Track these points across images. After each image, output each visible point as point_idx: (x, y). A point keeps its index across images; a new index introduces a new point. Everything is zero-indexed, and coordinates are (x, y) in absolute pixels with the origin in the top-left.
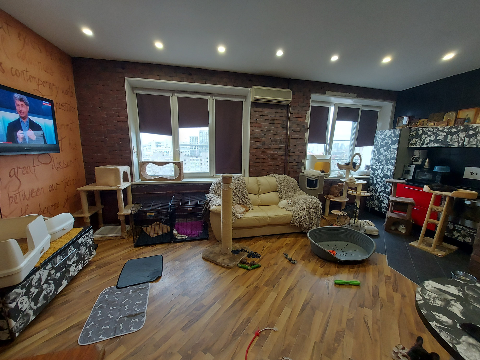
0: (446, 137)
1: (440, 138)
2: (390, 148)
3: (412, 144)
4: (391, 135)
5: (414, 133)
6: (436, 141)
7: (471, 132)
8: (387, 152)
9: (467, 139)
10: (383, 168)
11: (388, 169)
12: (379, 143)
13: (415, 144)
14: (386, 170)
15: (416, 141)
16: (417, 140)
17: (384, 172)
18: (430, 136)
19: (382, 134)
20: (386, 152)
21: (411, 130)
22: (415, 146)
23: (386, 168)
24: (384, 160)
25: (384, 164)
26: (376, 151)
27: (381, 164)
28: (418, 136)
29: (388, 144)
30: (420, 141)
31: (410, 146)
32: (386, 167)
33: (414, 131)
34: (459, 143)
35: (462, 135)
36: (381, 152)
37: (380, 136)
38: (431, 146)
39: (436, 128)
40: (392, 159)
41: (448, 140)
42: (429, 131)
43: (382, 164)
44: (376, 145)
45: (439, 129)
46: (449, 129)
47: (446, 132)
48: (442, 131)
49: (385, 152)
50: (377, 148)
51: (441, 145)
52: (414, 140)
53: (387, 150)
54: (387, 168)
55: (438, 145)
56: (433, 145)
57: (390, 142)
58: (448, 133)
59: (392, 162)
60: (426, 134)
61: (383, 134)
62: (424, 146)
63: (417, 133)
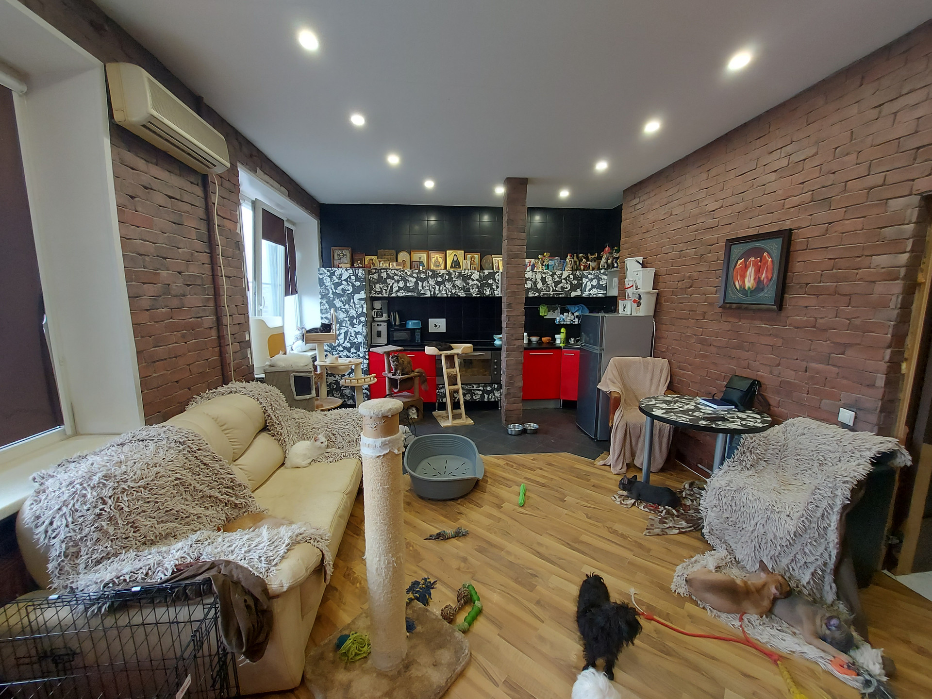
0: (416, 283)
1: (411, 285)
2: (353, 299)
3: (376, 292)
4: (349, 277)
5: (376, 276)
6: (406, 288)
7: (439, 279)
8: (349, 305)
9: (437, 287)
10: (346, 333)
11: (357, 333)
12: (330, 289)
13: (381, 292)
14: (353, 335)
15: (380, 288)
16: (381, 286)
17: (350, 339)
18: (398, 281)
19: (333, 274)
20: (347, 306)
21: (371, 272)
22: (380, 295)
23: (352, 332)
24: (345, 319)
25: (348, 325)
26: (327, 305)
27: (341, 325)
28: (381, 280)
29: (348, 292)
30: (386, 288)
31: (373, 296)
32: (352, 330)
33: (375, 273)
34: (431, 292)
35: (432, 282)
36: (338, 306)
37: (328, 278)
38: (402, 295)
39: (404, 271)
40: (359, 316)
41: (420, 288)
42: (396, 275)
43: (344, 325)
44: (323, 294)
45: (406, 273)
46: (417, 274)
47: (415, 277)
48: (411, 276)
49: (344, 305)
50: (327, 299)
51: (413, 294)
52: (378, 286)
53: (348, 302)
54: (354, 331)
55: (409, 294)
56: (404, 294)
57: (351, 289)
58: (418, 279)
59: (360, 322)
60: (393, 278)
61: (335, 275)
62: (394, 295)
63: (380, 277)
